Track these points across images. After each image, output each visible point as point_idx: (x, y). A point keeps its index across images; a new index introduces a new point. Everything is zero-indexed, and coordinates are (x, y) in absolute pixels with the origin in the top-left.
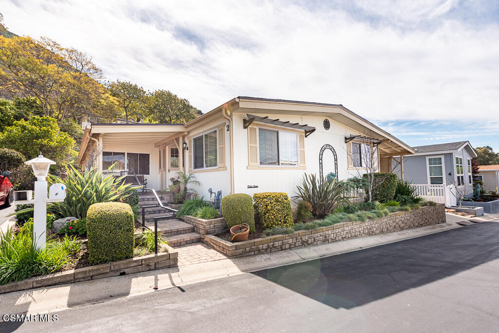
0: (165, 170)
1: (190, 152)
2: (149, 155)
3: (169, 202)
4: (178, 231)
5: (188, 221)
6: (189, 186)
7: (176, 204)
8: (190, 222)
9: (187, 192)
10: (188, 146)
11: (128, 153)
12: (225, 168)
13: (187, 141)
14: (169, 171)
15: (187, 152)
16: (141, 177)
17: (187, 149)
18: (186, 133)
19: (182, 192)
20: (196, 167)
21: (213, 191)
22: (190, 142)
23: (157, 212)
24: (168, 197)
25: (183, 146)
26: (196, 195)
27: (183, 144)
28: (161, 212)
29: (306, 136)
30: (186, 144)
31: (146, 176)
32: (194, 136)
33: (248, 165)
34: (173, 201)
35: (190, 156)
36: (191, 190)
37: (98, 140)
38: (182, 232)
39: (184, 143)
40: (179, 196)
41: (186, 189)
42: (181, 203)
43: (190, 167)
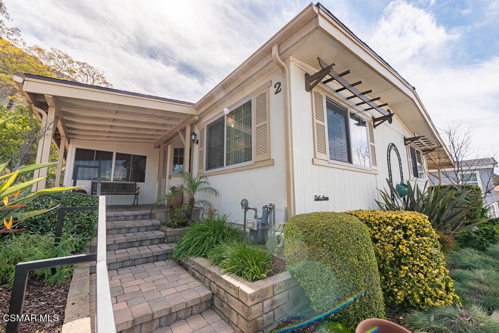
0: (165, 176)
1: (201, 146)
2: (145, 157)
3: (164, 222)
4: (171, 314)
5: (197, 274)
6: (198, 196)
7: (175, 227)
8: (202, 278)
9: (196, 205)
10: (198, 138)
11: (117, 153)
12: (270, 162)
13: (197, 131)
14: (170, 177)
15: (196, 148)
16: (132, 185)
17: (197, 143)
18: (197, 118)
19: (186, 206)
20: (210, 166)
21: (249, 206)
22: (202, 132)
23: (136, 244)
24: (163, 214)
25: (191, 137)
26: (211, 213)
27: (191, 135)
28: (144, 243)
29: (375, 126)
30: (195, 135)
31: (139, 184)
32: (207, 121)
33: (313, 157)
34: (169, 221)
35: (201, 153)
36: (202, 202)
37: (47, 113)
38: (181, 315)
39: (193, 133)
40: (180, 213)
41: (192, 201)
42: (184, 225)
43: (200, 167)
